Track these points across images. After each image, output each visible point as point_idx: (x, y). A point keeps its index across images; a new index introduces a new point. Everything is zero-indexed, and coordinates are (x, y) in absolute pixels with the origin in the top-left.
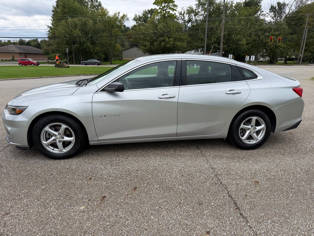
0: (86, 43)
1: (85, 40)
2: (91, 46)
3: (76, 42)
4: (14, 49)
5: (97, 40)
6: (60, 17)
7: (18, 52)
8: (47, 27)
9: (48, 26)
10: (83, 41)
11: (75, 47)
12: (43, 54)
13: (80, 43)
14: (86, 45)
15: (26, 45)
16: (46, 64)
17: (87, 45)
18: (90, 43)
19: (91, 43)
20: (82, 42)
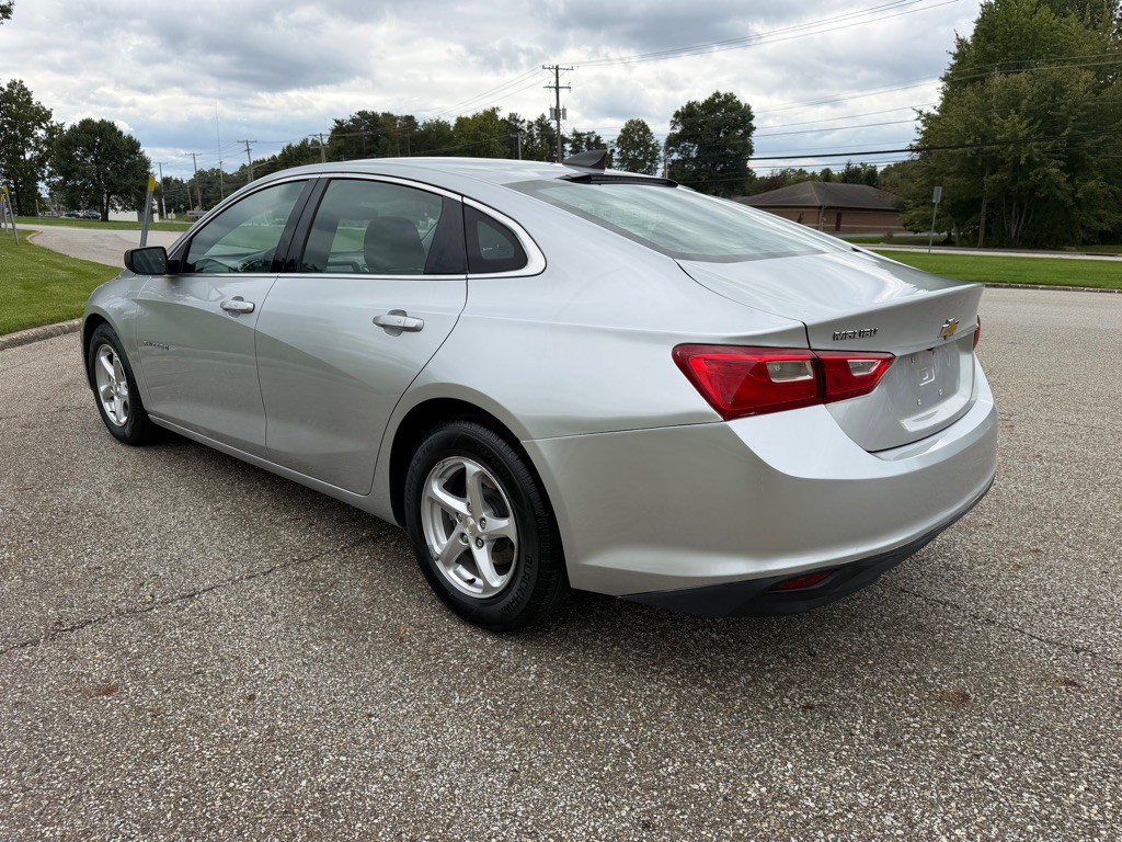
0: (1042, 164)
1: (1038, 156)
2: (1063, 179)
3: (1003, 162)
4: (808, 195)
5: (1095, 152)
6: (967, 74)
7: (818, 203)
8: (916, 115)
9: (920, 112)
10: (1029, 159)
11: (994, 181)
12: (892, 211)
13: (1016, 167)
14: (1037, 174)
15: (860, 183)
16: (881, 244)
17: (1047, 175)
18: (1057, 166)
19: (1062, 163)
20: (1022, 162)
